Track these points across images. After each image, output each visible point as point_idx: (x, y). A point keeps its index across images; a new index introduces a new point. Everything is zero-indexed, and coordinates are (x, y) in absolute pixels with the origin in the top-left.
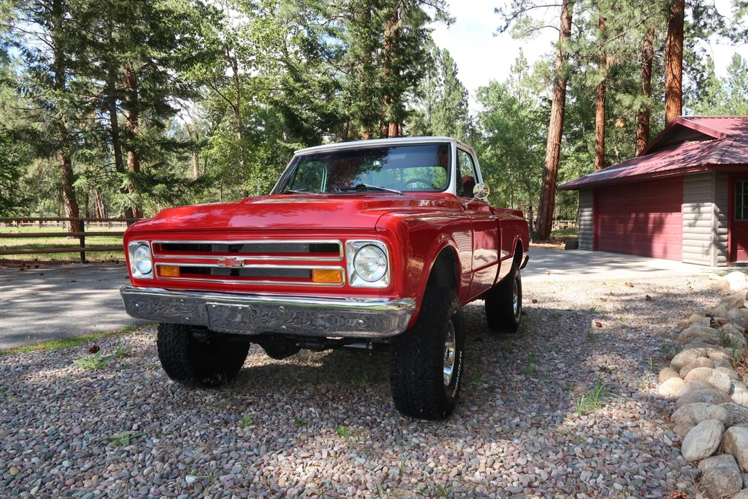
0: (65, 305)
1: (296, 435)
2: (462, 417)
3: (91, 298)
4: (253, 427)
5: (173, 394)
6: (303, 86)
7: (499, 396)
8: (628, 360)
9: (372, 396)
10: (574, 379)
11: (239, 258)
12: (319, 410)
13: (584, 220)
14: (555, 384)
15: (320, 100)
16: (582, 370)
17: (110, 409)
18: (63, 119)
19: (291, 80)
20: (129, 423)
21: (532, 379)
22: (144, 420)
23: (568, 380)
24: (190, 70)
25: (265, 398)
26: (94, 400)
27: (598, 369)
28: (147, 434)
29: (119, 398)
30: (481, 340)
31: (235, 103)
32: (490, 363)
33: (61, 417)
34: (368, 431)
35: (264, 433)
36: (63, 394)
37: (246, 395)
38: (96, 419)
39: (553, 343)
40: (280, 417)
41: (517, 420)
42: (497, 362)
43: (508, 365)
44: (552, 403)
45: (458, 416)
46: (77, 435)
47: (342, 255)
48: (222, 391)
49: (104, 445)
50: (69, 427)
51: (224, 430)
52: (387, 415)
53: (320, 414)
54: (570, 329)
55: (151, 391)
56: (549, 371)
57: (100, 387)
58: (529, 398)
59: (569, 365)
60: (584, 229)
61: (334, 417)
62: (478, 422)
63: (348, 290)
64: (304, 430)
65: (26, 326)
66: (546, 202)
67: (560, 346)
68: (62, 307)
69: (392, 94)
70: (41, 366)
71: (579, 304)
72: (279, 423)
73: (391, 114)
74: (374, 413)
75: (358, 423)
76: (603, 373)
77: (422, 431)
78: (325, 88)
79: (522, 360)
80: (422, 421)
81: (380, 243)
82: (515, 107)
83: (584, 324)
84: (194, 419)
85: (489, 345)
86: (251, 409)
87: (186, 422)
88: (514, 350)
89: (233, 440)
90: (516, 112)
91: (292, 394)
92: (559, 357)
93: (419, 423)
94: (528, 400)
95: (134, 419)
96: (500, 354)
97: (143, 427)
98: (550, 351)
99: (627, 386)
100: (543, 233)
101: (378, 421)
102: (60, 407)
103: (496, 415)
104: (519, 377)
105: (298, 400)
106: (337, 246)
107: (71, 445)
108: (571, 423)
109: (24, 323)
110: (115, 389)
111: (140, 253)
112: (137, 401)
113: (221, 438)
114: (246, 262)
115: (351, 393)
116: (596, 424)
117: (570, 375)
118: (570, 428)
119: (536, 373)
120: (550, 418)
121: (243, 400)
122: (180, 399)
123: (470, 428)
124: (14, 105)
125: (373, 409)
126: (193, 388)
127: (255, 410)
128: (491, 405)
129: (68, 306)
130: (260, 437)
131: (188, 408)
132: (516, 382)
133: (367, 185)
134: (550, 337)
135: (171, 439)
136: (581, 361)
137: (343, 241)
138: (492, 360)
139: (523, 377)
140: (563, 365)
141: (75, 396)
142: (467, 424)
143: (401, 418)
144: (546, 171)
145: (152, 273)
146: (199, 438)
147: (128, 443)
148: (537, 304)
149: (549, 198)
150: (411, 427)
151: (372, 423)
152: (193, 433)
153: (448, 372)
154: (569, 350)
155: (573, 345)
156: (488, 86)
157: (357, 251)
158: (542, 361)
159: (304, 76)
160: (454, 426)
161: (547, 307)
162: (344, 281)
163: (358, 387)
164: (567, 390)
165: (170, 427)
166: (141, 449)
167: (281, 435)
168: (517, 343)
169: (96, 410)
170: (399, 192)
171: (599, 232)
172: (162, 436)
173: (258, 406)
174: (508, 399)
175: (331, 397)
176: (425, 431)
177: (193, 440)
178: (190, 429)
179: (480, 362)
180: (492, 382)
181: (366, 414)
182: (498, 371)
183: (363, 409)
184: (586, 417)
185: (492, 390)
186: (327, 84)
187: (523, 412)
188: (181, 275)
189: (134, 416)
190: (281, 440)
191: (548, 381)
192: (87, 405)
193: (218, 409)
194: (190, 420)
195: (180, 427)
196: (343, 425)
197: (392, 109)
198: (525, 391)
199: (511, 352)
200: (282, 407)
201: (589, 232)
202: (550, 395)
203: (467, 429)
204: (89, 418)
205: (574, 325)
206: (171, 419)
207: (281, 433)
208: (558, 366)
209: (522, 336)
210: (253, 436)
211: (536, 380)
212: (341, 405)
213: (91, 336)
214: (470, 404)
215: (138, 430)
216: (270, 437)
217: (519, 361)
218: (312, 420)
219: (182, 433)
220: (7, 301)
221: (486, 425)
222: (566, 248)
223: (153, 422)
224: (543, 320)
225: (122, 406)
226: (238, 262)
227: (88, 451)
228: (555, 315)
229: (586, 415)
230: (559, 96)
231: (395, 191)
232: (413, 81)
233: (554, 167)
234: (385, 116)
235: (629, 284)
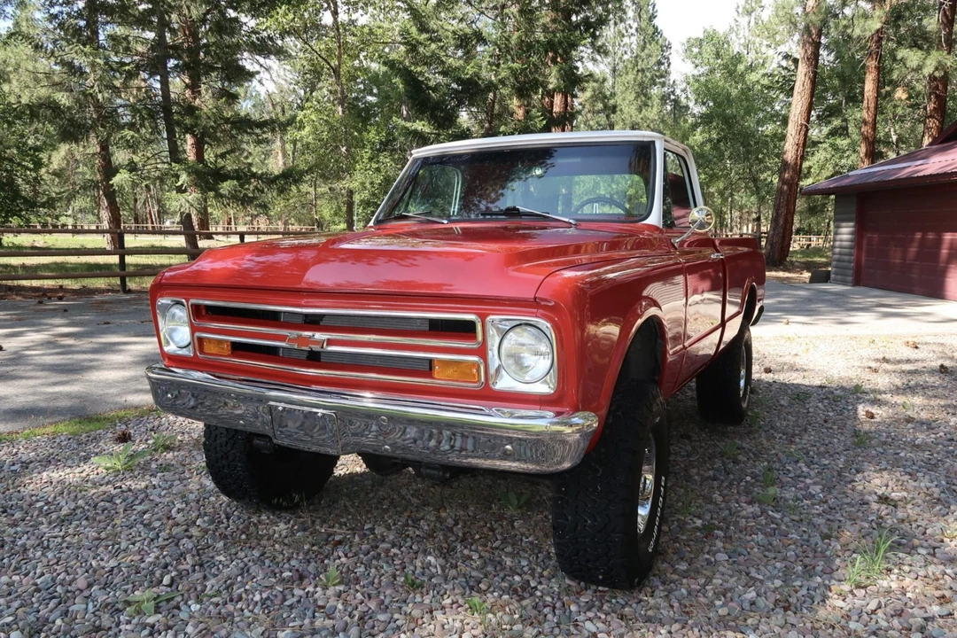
0: (92, 360)
1: (404, 608)
2: (664, 583)
3: (128, 351)
4: (341, 588)
5: (228, 518)
6: (430, 39)
7: (719, 544)
8: (922, 484)
9: (522, 534)
10: (838, 516)
11: (319, 336)
12: (441, 561)
13: (841, 241)
14: (809, 524)
15: (455, 59)
16: (849, 500)
17: (133, 544)
18: (96, 90)
19: (414, 30)
20: (158, 573)
21: (770, 513)
22: (181, 567)
23: (829, 517)
24: (272, 16)
25: (361, 533)
26: (113, 527)
27: (876, 498)
28: (182, 595)
29: (150, 524)
30: (689, 438)
31: (334, 63)
32: (704, 479)
33: (63, 556)
34: (516, 605)
35: (357, 601)
36: (71, 514)
37: (333, 527)
38: (113, 563)
39: (800, 446)
40: (383, 571)
41: (751, 594)
42: (715, 479)
43: (731, 484)
44: (807, 561)
45: (656, 582)
46: (81, 591)
48: (300, 517)
49: (118, 611)
50: (71, 576)
51: (298, 592)
52: (545, 573)
53: (443, 569)
54: (826, 421)
55: (197, 513)
56: (798, 499)
57: (123, 504)
58: (769, 550)
59: (828, 489)
60: (840, 254)
61: (464, 575)
62: (689, 593)
63: (488, 395)
64: (418, 599)
65: (34, 394)
66: (783, 211)
67: (811, 453)
68: (86, 364)
69: (560, 51)
70: (47, 462)
71: (836, 377)
72: (380, 583)
73: (558, 79)
74: (526, 569)
75: (501, 588)
76: (883, 507)
77: (600, 609)
78: (462, 40)
79: (754, 476)
80: (600, 588)
81: (545, 324)
82: (741, 67)
83: (846, 413)
84: (254, 569)
85: (701, 447)
86: (341, 554)
87: (241, 574)
88: (740, 457)
89: (309, 613)
90: (742, 75)
91: (403, 526)
92: (812, 473)
93: (595, 592)
94: (767, 553)
95: (166, 566)
96: (718, 464)
97: (178, 581)
98: (797, 462)
99: (924, 533)
100: (776, 256)
101: (533, 584)
102: (63, 537)
103: (717, 581)
104: (750, 509)
105: (412, 538)
106: (471, 325)
107: (70, 609)
108: (840, 603)
109: (32, 390)
110: (146, 508)
111: (173, 316)
112: (175, 530)
113: (291, 607)
114: (330, 342)
115: (492, 529)
116: (880, 608)
117: (831, 509)
118: (839, 614)
119: (777, 503)
120: (804, 591)
121: (330, 535)
122: (238, 529)
123: (676, 605)
124: (31, 68)
125: (524, 563)
126: (258, 511)
127: (346, 556)
128: (709, 562)
129: (95, 363)
130: (349, 610)
131: (248, 545)
132: (746, 518)
133: (522, 209)
134: (794, 435)
135: (217, 605)
136: (846, 482)
137: (483, 317)
138: (706, 475)
139: (755, 509)
140: (818, 488)
141: (87, 519)
142: (671, 596)
143: (567, 581)
144: (785, 165)
146: (259, 604)
147: (153, 611)
148: (771, 375)
149: (787, 205)
150: (583, 599)
151: (524, 589)
152: (251, 596)
153: (643, 512)
154: (827, 462)
155: (831, 452)
156: (701, 37)
157: (504, 334)
158: (785, 479)
159: (433, 24)
160: (651, 601)
161: (786, 381)
162: (483, 379)
163: (501, 518)
164: (829, 537)
165: (218, 582)
166: (170, 623)
167: (383, 607)
168: (744, 445)
169: (113, 545)
170: (571, 221)
171: (864, 258)
172: (205, 599)
173: (351, 547)
174: (735, 551)
175: (460, 534)
176: (605, 607)
177: (251, 608)
178: (247, 587)
179: (689, 478)
180: (708, 517)
181: (513, 572)
182: (717, 497)
183: (508, 562)
184: (863, 591)
185: (708, 531)
186: (466, 35)
187: (761, 577)
188: (233, 355)
189: (168, 560)
190: (382, 617)
191: (796, 518)
192: (103, 535)
193: (291, 551)
194: (248, 571)
195: (232, 584)
196: (478, 592)
197: (559, 71)
198: (761, 536)
199: (736, 462)
200: (388, 551)
201: (847, 258)
202: (802, 546)
203: (672, 607)
204: (102, 560)
205: (831, 414)
206: (221, 566)
207: (383, 602)
208: (810, 490)
209: (751, 432)
210: (340, 606)
211: (778, 516)
212: (476, 551)
213: (122, 413)
214: (675, 557)
215: (170, 585)
216: (366, 609)
217: (748, 478)
218: (430, 579)
219: (235, 597)
220: (16, 353)
221: (702, 599)
222: (812, 280)
223: (194, 571)
224: (782, 402)
225: (152, 540)
226: (317, 342)
227: (94, 622)
228: (800, 395)
229: (863, 588)
230: (809, 52)
231: (566, 220)
232: (592, 30)
233: (797, 159)
234: (548, 83)
235: (911, 343)
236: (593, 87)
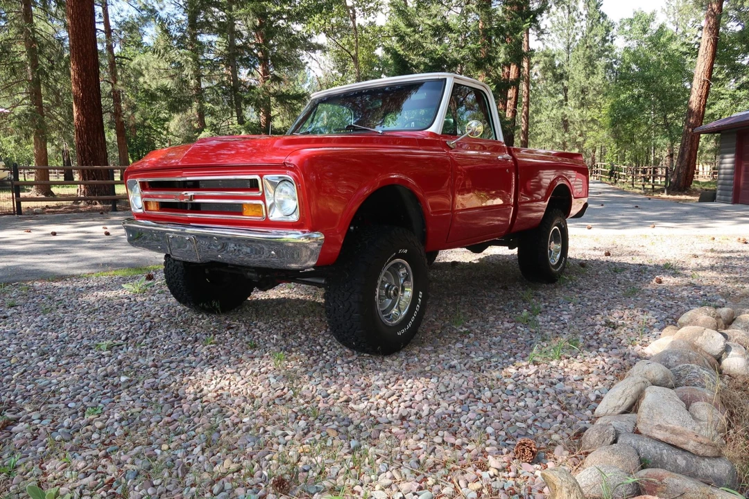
1: (240, 355)
2: (407, 355)
4: (213, 345)
5: (179, 315)
6: (414, 31)
11: (190, 193)
12: (281, 338)
13: (725, 169)
14: (540, 334)
15: (430, 45)
16: (584, 323)
17: (120, 323)
19: (402, 25)
20: (122, 335)
21: (519, 327)
23: (559, 331)
24: (310, 23)
25: (248, 325)
27: (605, 323)
28: (128, 344)
30: (506, 289)
31: (353, 53)
32: (492, 310)
34: (306, 358)
35: (216, 351)
36: (97, 310)
39: (582, 295)
40: (243, 340)
42: (501, 309)
43: (510, 313)
44: (515, 351)
45: (404, 354)
47: (261, 189)
49: (91, 349)
51: (189, 346)
52: (338, 346)
53: (278, 341)
56: (546, 321)
57: (127, 306)
58: (495, 345)
59: (575, 317)
60: (724, 179)
61: (288, 344)
62: (419, 360)
63: (268, 224)
64: (251, 352)
65: (113, 257)
66: (688, 148)
67: (586, 299)
69: (508, 33)
72: (236, 344)
73: (505, 54)
75: (304, 351)
76: (605, 328)
77: (354, 363)
78: (436, 31)
80: (365, 355)
81: (292, 180)
82: (663, 40)
83: (644, 280)
84: (174, 336)
85: (509, 293)
86: (228, 332)
87: (165, 338)
88: (533, 300)
89: (187, 354)
90: (664, 45)
91: (276, 323)
92: (573, 309)
93: (360, 356)
94: (492, 346)
95: (128, 332)
96: (512, 302)
97: (130, 338)
98: (570, 303)
100: (681, 183)
101: (325, 350)
103: (442, 356)
104: (507, 325)
105: (275, 328)
106: (256, 182)
107: (67, 346)
108: (512, 370)
109: (113, 255)
110: (139, 309)
111: (134, 190)
112: (147, 319)
113: (180, 352)
114: (195, 197)
116: (536, 374)
117: (565, 327)
118: (505, 375)
119: (529, 323)
121: (230, 325)
122: (181, 320)
123: (404, 365)
124: (155, 66)
125: (330, 341)
128: (449, 348)
132: (500, 329)
134: (586, 290)
135: (142, 349)
136: (593, 315)
139: (511, 325)
140: (568, 317)
141: (104, 312)
142: (406, 361)
143: (347, 351)
144: (690, 112)
145: (142, 207)
147: (107, 350)
148: (609, 257)
149: (691, 144)
150: (349, 359)
151: (317, 352)
152: (163, 347)
154: (590, 304)
155: (602, 299)
156: (632, 17)
157: (276, 187)
158: (550, 312)
159: (417, 20)
160: (391, 362)
161: (616, 261)
162: (265, 214)
165: (150, 340)
166: (113, 354)
167: (228, 354)
168: (543, 293)
169: (109, 323)
170: (379, 131)
171: (742, 182)
172: (138, 346)
173: (237, 330)
175: (306, 328)
176: (358, 363)
178: (164, 343)
179: (482, 308)
180: (474, 327)
181: (319, 344)
182: (492, 319)
183: (321, 340)
185: (466, 334)
186: (438, 26)
187: (474, 356)
190: (224, 358)
191: (534, 331)
192: (107, 319)
193: (202, 330)
194: (170, 337)
195: (157, 341)
196: (289, 352)
197: (505, 49)
198: (498, 338)
199: (526, 302)
200: (256, 332)
201: (728, 182)
202: (521, 344)
203: (401, 366)
204: (98, 328)
205: (632, 280)
206: (157, 334)
207: (230, 352)
208: (562, 318)
209: (555, 288)
211: (522, 329)
212: (307, 335)
213: (155, 267)
214: (430, 344)
215: (124, 340)
218: (266, 345)
219: (154, 346)
220: (117, 236)
222: (700, 201)
224: (600, 273)
225: (131, 322)
226: (187, 197)
227: (76, 352)
228: (620, 269)
230: (712, 23)
232: (532, 16)
233: (700, 108)
234: (499, 57)
235: (741, 239)
236: (544, 60)
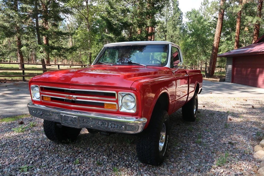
1: (96, 170)
2: (167, 164)
4: (79, 165)
5: (50, 146)
6: (114, 11)
7: (183, 154)
8: (241, 139)
9: (130, 151)
10: (217, 147)
11: (74, 96)
12: (107, 158)
13: (229, 68)
14: (208, 149)
15: (121, 16)
16: (220, 143)
17: (22, 152)
18: (17, 23)
19: (109, 8)
20: (29, 161)
21: (198, 146)
22: (35, 159)
23: (214, 147)
24: (69, 3)
25: (86, 150)
26: (17, 148)
27: (228, 142)
28: (35, 166)
29: (28, 147)
30: (179, 125)
31: (86, 16)
32: (182, 136)
33: (2, 156)
34: (126, 169)
35: (83, 168)
36: (5, 144)
37: (79, 148)
38: (16, 158)
39: (209, 128)
40: (91, 160)
41: (190, 168)
42: (185, 136)
43: (189, 138)
44: (206, 159)
45: (165, 164)
46: (7, 165)
47: (116, 98)
48: (70, 145)
49: (17, 171)
50: (4, 161)
51: (67, 166)
52: (135, 161)
53: (108, 160)
54: (218, 121)
55: (41, 144)
56: (207, 142)
57: (20, 141)
58: (196, 156)
59: (215, 140)
60: (228, 72)
61: (113, 162)
62: (173, 167)
64: (100, 168)
66: (213, 61)
67: (212, 130)
69: (151, 15)
71: (223, 109)
72: (90, 163)
73: (150, 23)
74: (130, 160)
75: (123, 165)
76: (230, 145)
77: (149, 171)
78: (123, 11)
79: (196, 136)
80: (150, 165)
81: (133, 94)
82: (202, 20)
83: (224, 119)
84: (56, 159)
85: (182, 127)
86: (80, 155)
87: (52, 161)
88: (193, 131)
89: (70, 171)
91: (98, 148)
92: (212, 135)
93: (148, 166)
94: (196, 157)
95: (31, 159)
96: (186, 132)
97: (34, 163)
98: (208, 132)
99: (240, 152)
101: (131, 164)
102: (3, 151)
103: (181, 164)
104: (193, 145)
105: (100, 151)
106: (114, 94)
107: (3, 170)
108: (213, 170)
110: (27, 142)
111: (35, 90)
112: (35, 149)
113: (65, 170)
114: (77, 98)
115: (122, 149)
116: (224, 172)
117: (215, 145)
118: (212, 173)
119: (201, 143)
120: (204, 167)
121: (77, 150)
122: (52, 148)
123: (169, 170)
125: (130, 158)
126: (58, 144)
127: (81, 156)
128: (180, 159)
130: (81, 170)
131: (55, 153)
132: (192, 147)
133: (132, 62)
134: (208, 125)
135: (45, 169)
136: (221, 138)
137: (117, 92)
138: (183, 135)
139: (195, 145)
140: (212, 139)
141: (10, 146)
142: (168, 168)
143: (141, 163)
144: (213, 48)
145: (40, 98)
146: (56, 169)
147: (27, 171)
148: (205, 108)
150: (145, 168)
151: (129, 165)
152: (54, 167)
153: (161, 145)
154: (216, 132)
155: (218, 129)
157: (123, 97)
158: (204, 137)
159: (115, 6)
160: (163, 169)
161: (209, 110)
162: (117, 109)
163: (125, 146)
164: (213, 153)
165: (45, 163)
166: (31, 174)
167: (90, 170)
168: (194, 127)
169: (17, 153)
170: (145, 66)
171: (234, 75)
172: (41, 167)
173: (83, 153)
174: (187, 156)
175: (113, 150)
176: (150, 170)
177: (54, 170)
178: (53, 164)
179: (178, 136)
180: (181, 147)
181: (126, 160)
182: (185, 141)
183: (126, 158)
184: (220, 167)
185: (181, 151)
187: (193, 163)
188: (51, 101)
189: (32, 157)
190: (89, 172)
191: (205, 147)
192: (14, 150)
193: (66, 155)
194: (54, 160)
195: (49, 163)
196: (116, 166)
197: (150, 21)
198: (195, 152)
199: (191, 132)
200: (93, 154)
201: (229, 75)
202: (206, 155)
203: (168, 170)
204: (13, 157)
205: (220, 119)
206: (46, 159)
207: (90, 168)
208: (210, 140)
209: (197, 124)
210: (78, 169)
211: (200, 147)
212: (117, 155)
214: (171, 157)
215: (32, 164)
216: (85, 170)
217: (194, 136)
218: (104, 162)
219: (50, 167)
221: (177, 169)
222: (220, 81)
223: (39, 160)
224: (207, 116)
225: (28, 151)
226: (74, 98)
227: (10, 174)
228: (212, 114)
229: (220, 166)
230: (221, 16)
231: (144, 65)
232: (160, 9)
233: (217, 47)
234: (147, 24)
235: (245, 100)
236: (160, 25)
